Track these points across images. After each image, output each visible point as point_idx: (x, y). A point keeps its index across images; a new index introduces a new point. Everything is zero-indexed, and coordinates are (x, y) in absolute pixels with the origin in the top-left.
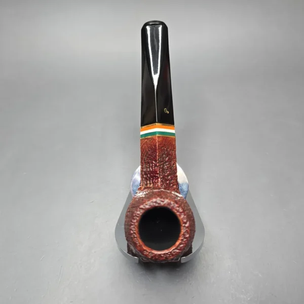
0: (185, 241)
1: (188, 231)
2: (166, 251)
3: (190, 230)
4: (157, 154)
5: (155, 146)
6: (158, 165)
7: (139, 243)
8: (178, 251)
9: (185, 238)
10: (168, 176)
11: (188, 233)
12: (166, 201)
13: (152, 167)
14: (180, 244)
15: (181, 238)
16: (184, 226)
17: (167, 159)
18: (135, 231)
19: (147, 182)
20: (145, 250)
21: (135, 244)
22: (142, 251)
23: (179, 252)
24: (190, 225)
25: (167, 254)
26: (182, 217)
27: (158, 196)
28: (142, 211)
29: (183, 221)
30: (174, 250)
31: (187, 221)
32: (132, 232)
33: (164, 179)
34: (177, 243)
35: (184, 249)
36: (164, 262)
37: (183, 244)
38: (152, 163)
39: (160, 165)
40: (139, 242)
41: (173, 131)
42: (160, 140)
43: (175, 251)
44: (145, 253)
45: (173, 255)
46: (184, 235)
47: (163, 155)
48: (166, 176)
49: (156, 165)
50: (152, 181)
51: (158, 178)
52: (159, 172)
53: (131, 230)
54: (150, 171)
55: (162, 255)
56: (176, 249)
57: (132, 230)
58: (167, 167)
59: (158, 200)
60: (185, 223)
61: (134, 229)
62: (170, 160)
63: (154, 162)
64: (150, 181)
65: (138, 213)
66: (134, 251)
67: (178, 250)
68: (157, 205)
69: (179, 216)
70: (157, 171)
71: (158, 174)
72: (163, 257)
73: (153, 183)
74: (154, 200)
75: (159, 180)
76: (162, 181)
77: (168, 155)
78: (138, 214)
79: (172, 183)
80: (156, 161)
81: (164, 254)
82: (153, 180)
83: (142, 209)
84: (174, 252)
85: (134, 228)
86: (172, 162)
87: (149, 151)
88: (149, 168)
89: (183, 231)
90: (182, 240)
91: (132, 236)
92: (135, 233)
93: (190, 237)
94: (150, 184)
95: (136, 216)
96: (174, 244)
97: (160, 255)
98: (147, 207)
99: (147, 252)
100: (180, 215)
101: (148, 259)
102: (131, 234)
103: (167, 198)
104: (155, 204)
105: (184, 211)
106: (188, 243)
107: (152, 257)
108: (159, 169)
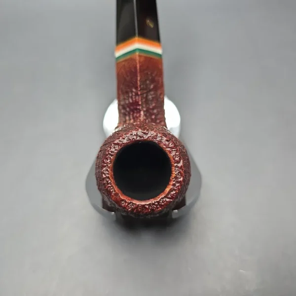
0: (178, 186)
1: (182, 172)
2: (152, 201)
3: (185, 172)
4: (139, 78)
5: (136, 67)
6: (139, 93)
7: (115, 191)
8: (168, 200)
9: (178, 182)
10: (153, 109)
11: (181, 175)
12: (151, 133)
13: (132, 98)
14: (171, 190)
15: (172, 183)
16: (177, 166)
17: (152, 87)
18: (107, 175)
19: (125, 118)
20: (123, 200)
21: (109, 193)
22: (119, 202)
23: (170, 202)
24: (184, 165)
25: (153, 204)
26: (173, 154)
27: (140, 127)
28: (117, 148)
29: (174, 159)
30: (162, 198)
31: (180, 159)
32: (104, 176)
33: (148, 113)
34: (167, 190)
35: (177, 197)
36: (149, 217)
37: (175, 190)
38: (132, 92)
39: (143, 94)
40: (114, 189)
41: (159, 51)
42: (142, 60)
43: (164, 200)
44: (123, 204)
45: (161, 206)
46: (176, 178)
47: (146, 80)
48: (151, 109)
49: (137, 94)
50: (133, 116)
51: (140, 111)
52: (142, 103)
53: (103, 173)
54: (130, 103)
55: (147, 207)
56: (165, 197)
57: (105, 174)
58: (153, 98)
59: (140, 132)
60: (178, 162)
61: (107, 172)
62: (156, 89)
63: (134, 90)
64: (129, 117)
65: (113, 150)
66: (109, 204)
67: (168, 198)
68: (138, 138)
69: (168, 153)
70: (138, 102)
71: (139, 105)
72: (148, 209)
73: (134, 118)
74: (134, 132)
75: (142, 113)
76: (145, 115)
77: (153, 81)
78: (112, 152)
79: (159, 119)
80: (136, 88)
81: (149, 205)
82: (133, 114)
83: (118, 144)
84: (163, 202)
85: (107, 170)
86: (159, 92)
87: (128, 76)
88: (128, 99)
89: (175, 173)
90: (174, 185)
91: (105, 182)
92: (108, 177)
93: (184, 180)
94: (130, 120)
95: (109, 154)
96: (163, 191)
97: (143, 206)
98: (125, 141)
99: (126, 202)
100: (170, 152)
101: (127, 212)
102: (104, 179)
103: (152, 130)
104: (135, 137)
105: (175, 146)
106: (182, 188)
107: (133, 209)
108: (142, 100)
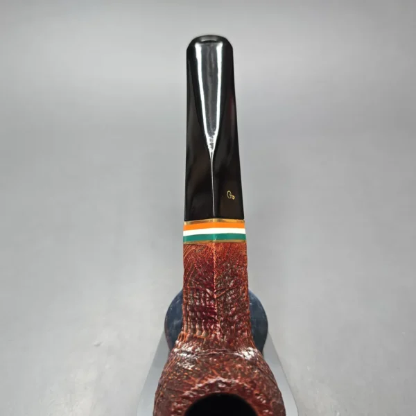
4: (215, 276)
5: (210, 260)
6: (215, 296)
10: (233, 316)
13: (205, 300)
17: (232, 284)
19: (194, 325)
33: (227, 322)
38: (205, 292)
39: (220, 297)
41: (242, 231)
42: (220, 249)
47: (224, 277)
48: (230, 316)
49: (211, 298)
51: (216, 321)
52: (218, 309)
54: (201, 306)
58: (233, 299)
62: (237, 285)
63: (208, 290)
64: (200, 325)
70: (214, 309)
71: (215, 314)
73: (206, 329)
75: (218, 324)
76: (222, 327)
77: (233, 275)
79: (241, 328)
80: (212, 289)
82: (205, 324)
86: (241, 289)
87: (200, 268)
88: (200, 300)
94: (201, 331)
108: (218, 305)
